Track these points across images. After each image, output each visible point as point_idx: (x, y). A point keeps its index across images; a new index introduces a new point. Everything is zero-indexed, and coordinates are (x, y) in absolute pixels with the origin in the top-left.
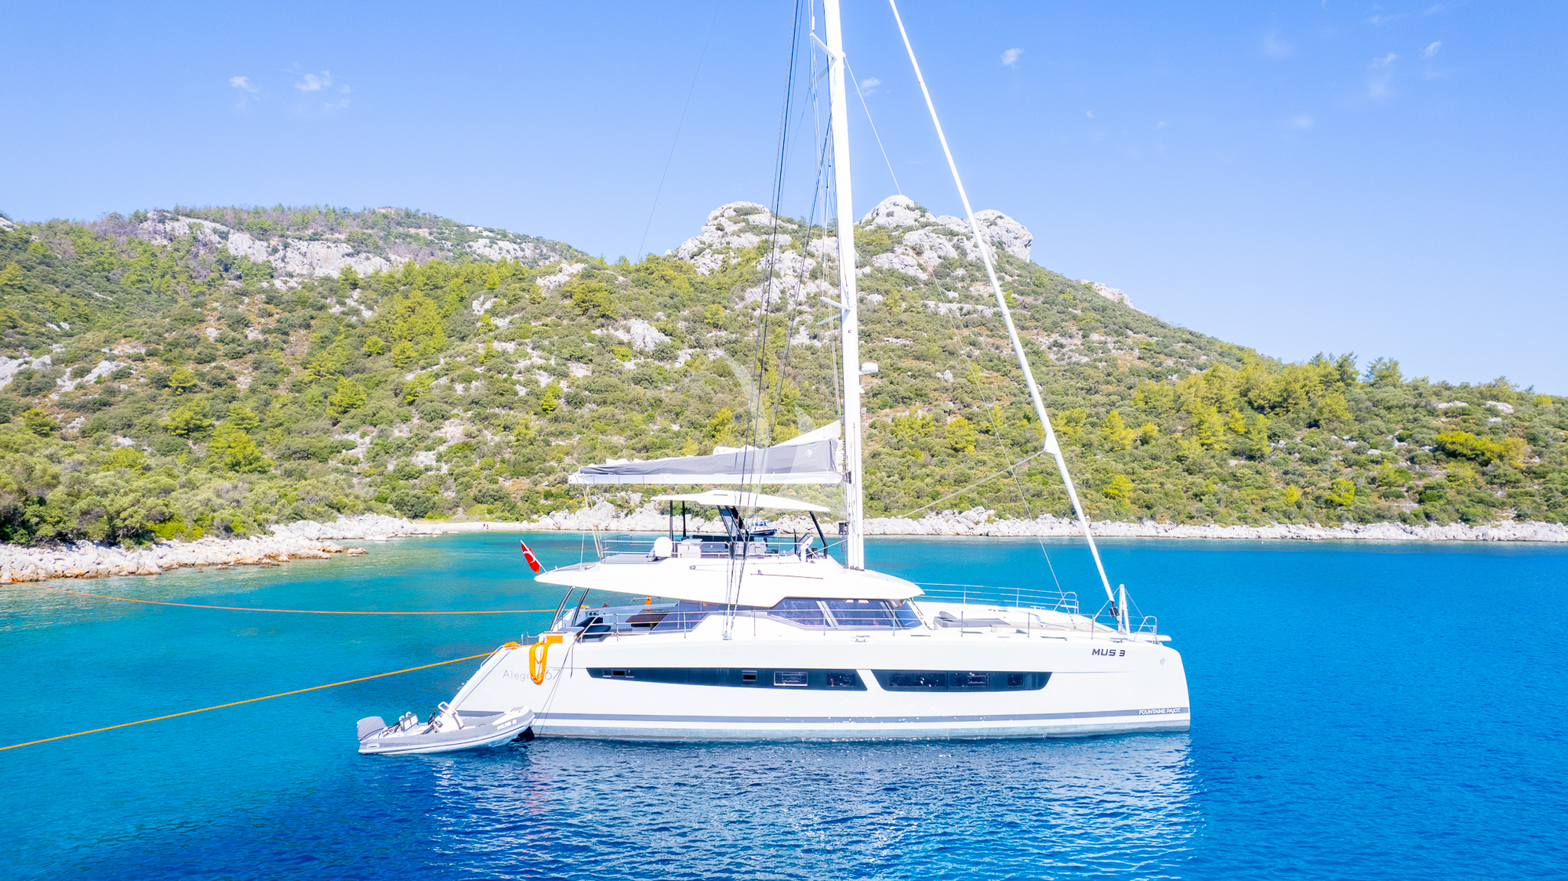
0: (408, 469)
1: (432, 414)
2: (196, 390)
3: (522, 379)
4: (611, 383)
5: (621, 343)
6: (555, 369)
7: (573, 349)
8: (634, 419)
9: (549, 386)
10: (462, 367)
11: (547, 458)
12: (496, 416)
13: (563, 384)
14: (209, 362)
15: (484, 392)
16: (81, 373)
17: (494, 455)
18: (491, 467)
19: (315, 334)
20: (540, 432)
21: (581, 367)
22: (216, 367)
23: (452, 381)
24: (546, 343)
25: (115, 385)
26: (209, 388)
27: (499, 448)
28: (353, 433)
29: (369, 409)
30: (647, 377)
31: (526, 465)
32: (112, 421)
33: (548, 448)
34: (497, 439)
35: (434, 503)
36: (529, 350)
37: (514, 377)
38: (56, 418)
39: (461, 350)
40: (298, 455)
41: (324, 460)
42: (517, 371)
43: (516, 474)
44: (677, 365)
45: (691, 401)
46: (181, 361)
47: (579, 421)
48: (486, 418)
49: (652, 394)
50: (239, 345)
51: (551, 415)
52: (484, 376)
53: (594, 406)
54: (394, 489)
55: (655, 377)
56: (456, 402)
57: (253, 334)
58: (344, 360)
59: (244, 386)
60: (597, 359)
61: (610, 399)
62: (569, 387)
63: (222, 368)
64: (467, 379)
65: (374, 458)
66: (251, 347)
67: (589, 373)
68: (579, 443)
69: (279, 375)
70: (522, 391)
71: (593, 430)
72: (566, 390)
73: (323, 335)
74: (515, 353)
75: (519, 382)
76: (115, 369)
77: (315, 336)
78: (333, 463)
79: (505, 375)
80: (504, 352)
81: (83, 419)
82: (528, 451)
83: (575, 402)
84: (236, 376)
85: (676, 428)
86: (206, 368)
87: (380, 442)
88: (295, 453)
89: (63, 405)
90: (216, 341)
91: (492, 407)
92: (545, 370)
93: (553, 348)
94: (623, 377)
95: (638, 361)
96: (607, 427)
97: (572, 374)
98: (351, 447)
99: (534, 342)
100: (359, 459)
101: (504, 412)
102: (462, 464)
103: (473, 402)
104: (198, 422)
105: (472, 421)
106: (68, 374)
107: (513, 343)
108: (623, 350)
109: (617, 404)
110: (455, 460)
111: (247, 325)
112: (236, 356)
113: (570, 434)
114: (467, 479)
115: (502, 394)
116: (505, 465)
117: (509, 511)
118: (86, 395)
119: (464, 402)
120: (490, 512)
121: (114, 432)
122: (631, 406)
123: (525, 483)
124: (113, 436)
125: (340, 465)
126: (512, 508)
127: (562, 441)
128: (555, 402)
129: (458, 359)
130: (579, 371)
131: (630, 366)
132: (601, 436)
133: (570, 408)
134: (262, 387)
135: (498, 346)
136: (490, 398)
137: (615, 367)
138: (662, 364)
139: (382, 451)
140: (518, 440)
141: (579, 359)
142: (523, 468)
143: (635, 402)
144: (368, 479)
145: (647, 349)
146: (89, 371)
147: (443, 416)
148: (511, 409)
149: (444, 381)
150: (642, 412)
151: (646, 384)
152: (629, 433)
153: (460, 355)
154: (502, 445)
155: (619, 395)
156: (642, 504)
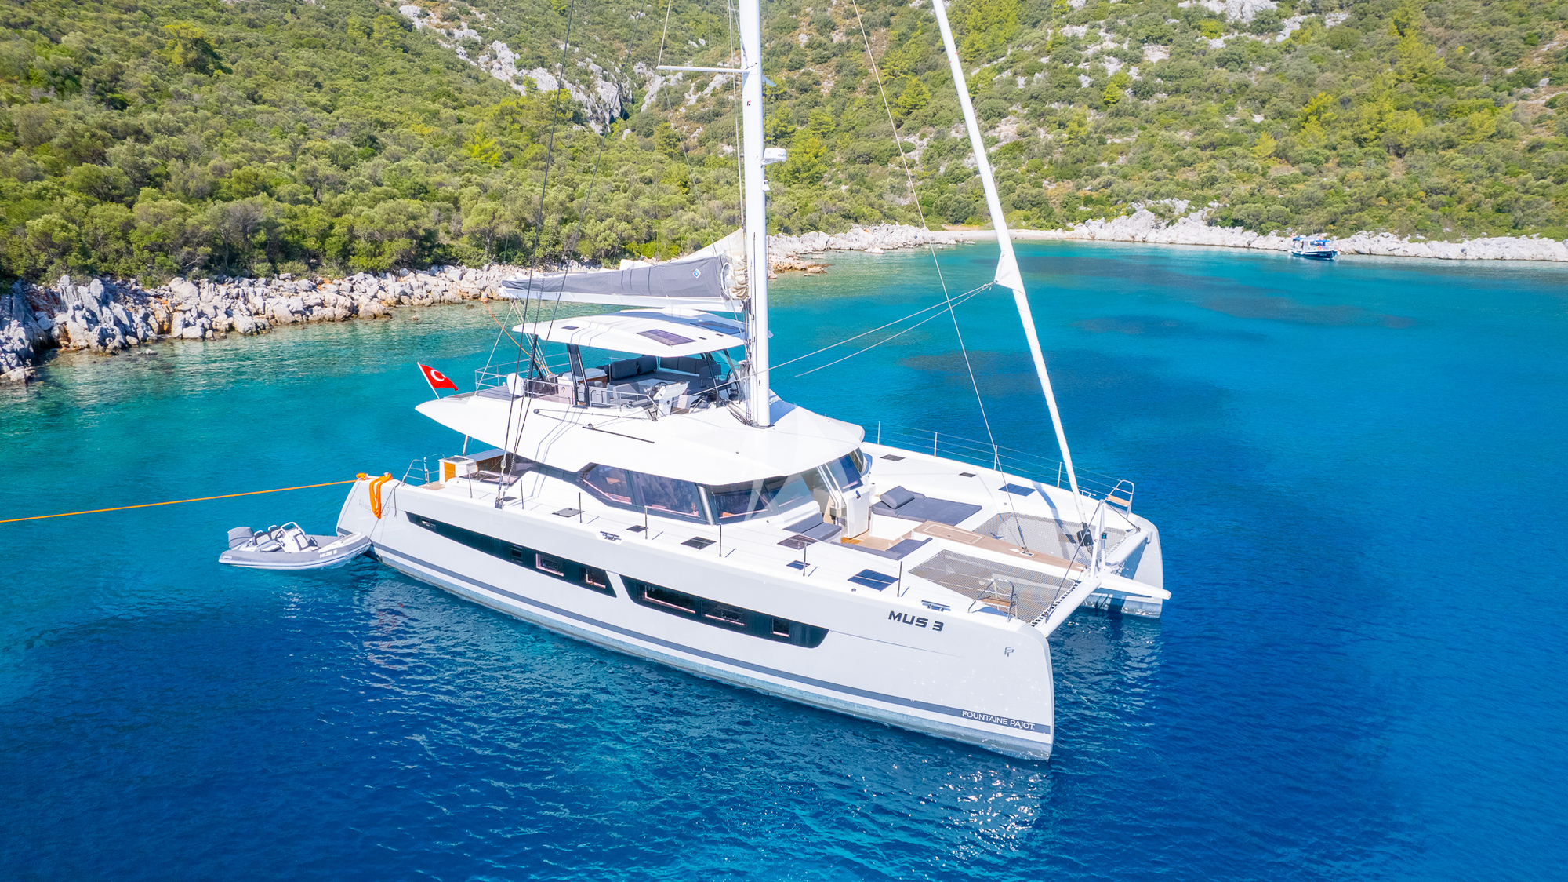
0: (957, 171)
1: (989, 112)
2: (786, 97)
3: (1088, 68)
4: (1188, 67)
5: (1212, 16)
6: (1126, 54)
7: (1150, 28)
8: (1208, 110)
9: (1116, 74)
10: (1027, 58)
11: (1099, 158)
12: (1052, 112)
13: (1134, 72)
14: (799, 68)
15: (1044, 85)
16: (701, 87)
17: (1044, 155)
18: (1037, 169)
19: (893, 32)
20: (1096, 129)
21: (1159, 50)
22: (804, 73)
23: (1015, 74)
24: (1122, 23)
25: (725, 96)
26: (797, 95)
27: (1049, 148)
28: (914, 134)
29: (929, 110)
30: (1235, 57)
31: (1074, 167)
32: (720, 131)
33: (1102, 146)
34: (1050, 137)
35: (975, 208)
36: (1102, 33)
37: (1080, 66)
38: (683, 129)
39: (1029, 39)
40: (861, 159)
41: (885, 164)
42: (1084, 59)
43: (1061, 177)
44: (1280, 39)
45: (1284, 84)
46: (776, 69)
47: (1143, 114)
48: (1042, 115)
49: (1237, 77)
50: (825, 50)
51: (1112, 108)
52: (1048, 67)
53: (1163, 96)
54: (942, 193)
55: (1246, 55)
56: (1015, 97)
57: (838, 37)
58: (917, 57)
59: (827, 91)
60: (1177, 39)
61: (1184, 87)
62: (1139, 74)
63: (809, 74)
64: (1030, 72)
65: (928, 160)
66: (835, 50)
67: (1166, 57)
68: (1137, 141)
69: (858, 77)
70: (1085, 81)
71: (1157, 124)
72: (1135, 78)
73: (900, 32)
74: (1086, 38)
75: (1084, 72)
76: (725, 82)
77: (894, 33)
78: (892, 166)
79: (1071, 64)
80: (1074, 38)
81: (701, 129)
82: (1078, 151)
83: (1142, 91)
84: (821, 81)
85: (1258, 119)
86: (795, 75)
87: (935, 144)
88: (859, 156)
89: (688, 118)
90: (806, 47)
91: (1051, 102)
92: (1116, 56)
93: (1129, 29)
94: (1206, 59)
95: (1230, 37)
96: (1174, 121)
97: (1146, 59)
98: (909, 149)
99: (1108, 23)
100: (915, 162)
101: (1062, 107)
102: (1009, 166)
103: (1032, 97)
104: (784, 129)
105: (1027, 117)
106: (693, 88)
107: (1086, 26)
108: (1212, 24)
109: (1192, 92)
110: (1003, 161)
111: (833, 29)
112: (822, 61)
113: (1130, 130)
114: (1011, 182)
115: (1063, 87)
116: (1052, 167)
117: (1044, 218)
118: (703, 107)
119: (1023, 97)
120: (1027, 219)
121: (722, 141)
122: (1209, 94)
123: (1068, 186)
124: (720, 144)
125: (898, 168)
126: (1049, 214)
127: (1120, 138)
128: (1120, 92)
129: (1025, 49)
130: (1155, 55)
131: (1218, 44)
132: (1163, 132)
133: (1135, 99)
134: (841, 90)
135: (1068, 31)
136: (1050, 91)
137: (1198, 47)
138: (1259, 39)
139: (936, 154)
140: (1070, 139)
141: (1157, 40)
142: (1069, 171)
143: (1213, 90)
144: (921, 182)
145: (1244, 21)
146: (707, 85)
147: (1000, 114)
148: (1070, 103)
149: (1007, 74)
150: (1222, 102)
151: (1233, 65)
152: (1197, 127)
153: (1028, 43)
154: (1053, 144)
155: (1195, 80)
156: (1186, 215)
